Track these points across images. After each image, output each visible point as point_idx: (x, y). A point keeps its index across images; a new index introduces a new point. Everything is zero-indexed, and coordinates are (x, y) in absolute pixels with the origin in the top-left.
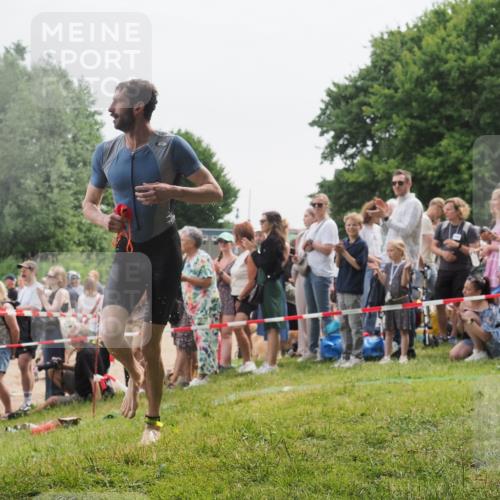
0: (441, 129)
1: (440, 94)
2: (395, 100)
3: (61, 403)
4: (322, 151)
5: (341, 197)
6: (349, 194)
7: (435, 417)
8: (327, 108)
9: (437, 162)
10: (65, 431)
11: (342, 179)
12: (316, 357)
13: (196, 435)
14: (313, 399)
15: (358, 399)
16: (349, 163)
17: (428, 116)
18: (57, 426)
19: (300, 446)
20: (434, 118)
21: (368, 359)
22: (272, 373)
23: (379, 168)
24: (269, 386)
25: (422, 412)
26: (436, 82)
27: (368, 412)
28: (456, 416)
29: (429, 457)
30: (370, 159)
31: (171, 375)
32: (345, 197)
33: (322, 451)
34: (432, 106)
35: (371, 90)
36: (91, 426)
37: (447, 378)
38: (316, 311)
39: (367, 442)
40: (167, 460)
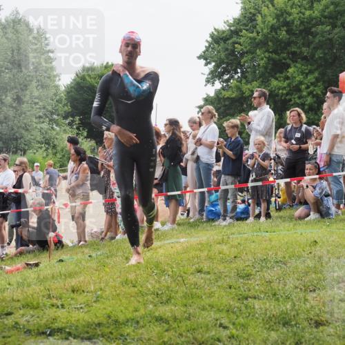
0: (288, 61)
1: (288, 37)
2: (257, 41)
3: (27, 252)
4: (206, 76)
5: (220, 108)
6: (225, 106)
7: (285, 258)
8: (210, 46)
9: (285, 84)
10: (30, 271)
11: (220, 96)
12: (202, 219)
13: (120, 272)
14: (201, 246)
15: (232, 246)
16: (225, 84)
17: (280, 52)
18: (24, 268)
19: (192, 279)
20: (284, 53)
21: (239, 219)
22: (173, 229)
23: (246, 88)
24: (170, 238)
25: (276, 254)
26: (285, 28)
27: (239, 255)
28: (299, 257)
29: (281, 285)
30: (240, 82)
31: (102, 232)
32: (222, 108)
33: (208, 282)
34: (283, 45)
35: (241, 34)
36: (48, 267)
37: (293, 231)
38: (203, 188)
39: (239, 276)
40: (101, 289)
